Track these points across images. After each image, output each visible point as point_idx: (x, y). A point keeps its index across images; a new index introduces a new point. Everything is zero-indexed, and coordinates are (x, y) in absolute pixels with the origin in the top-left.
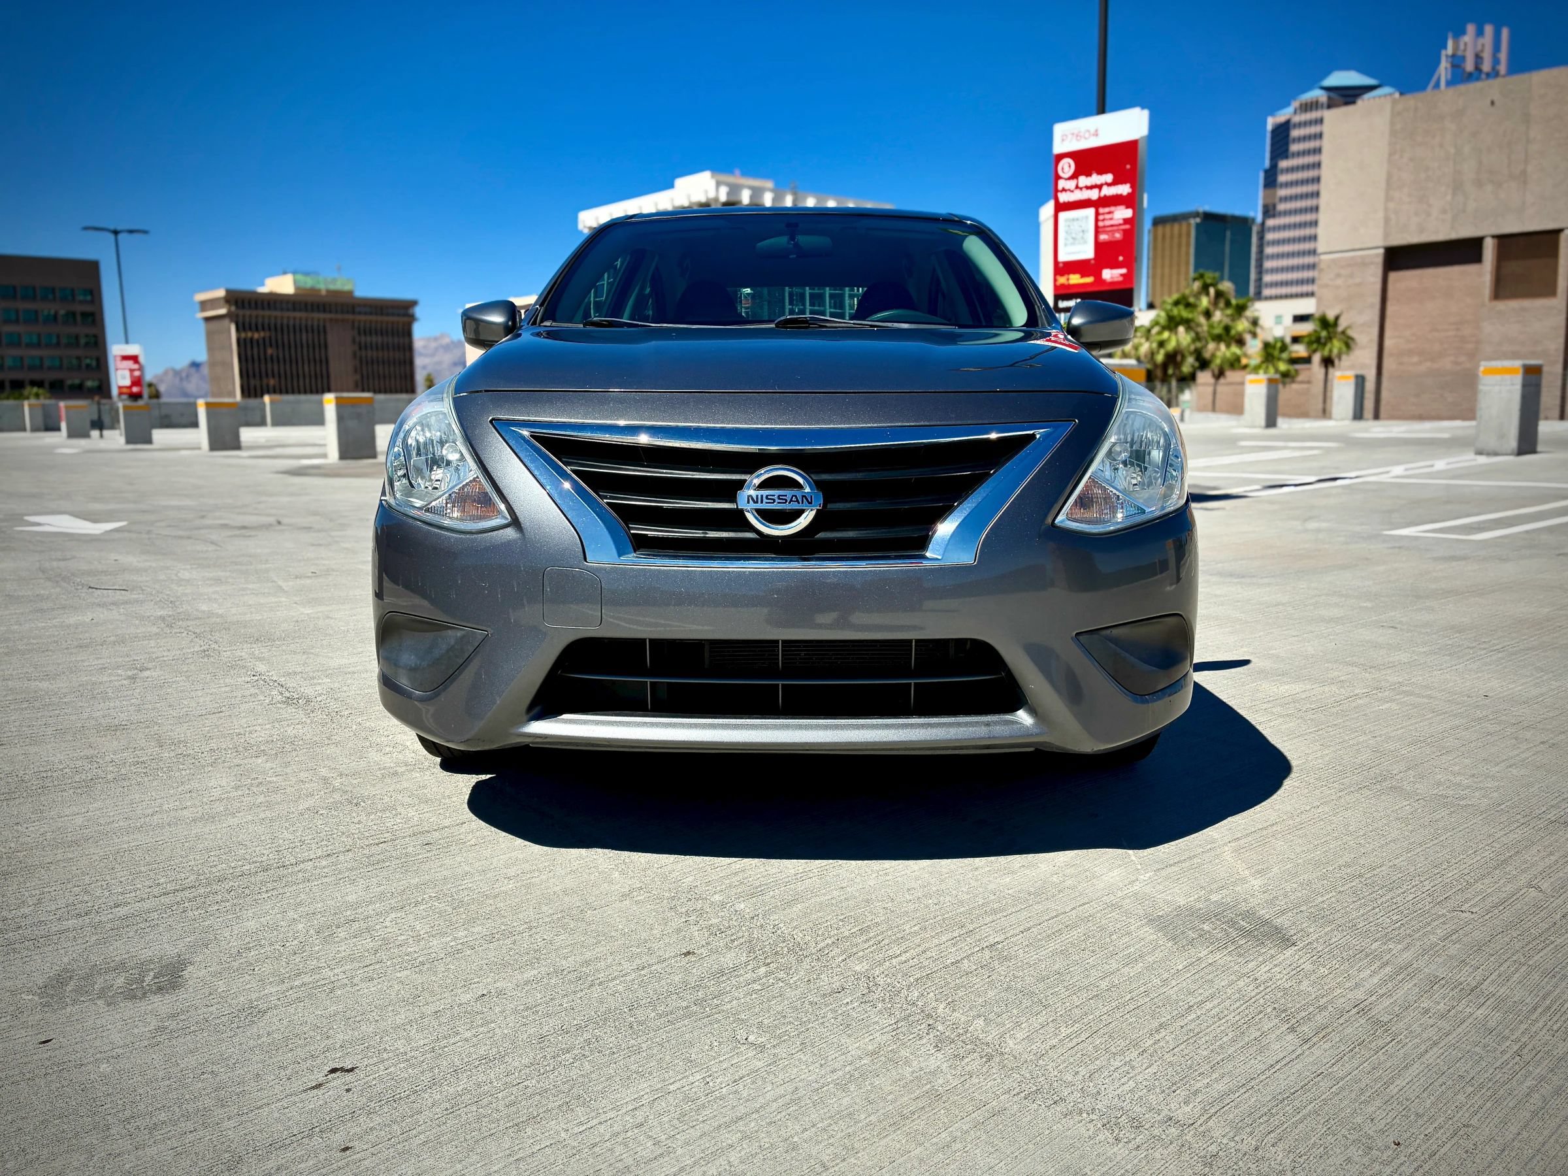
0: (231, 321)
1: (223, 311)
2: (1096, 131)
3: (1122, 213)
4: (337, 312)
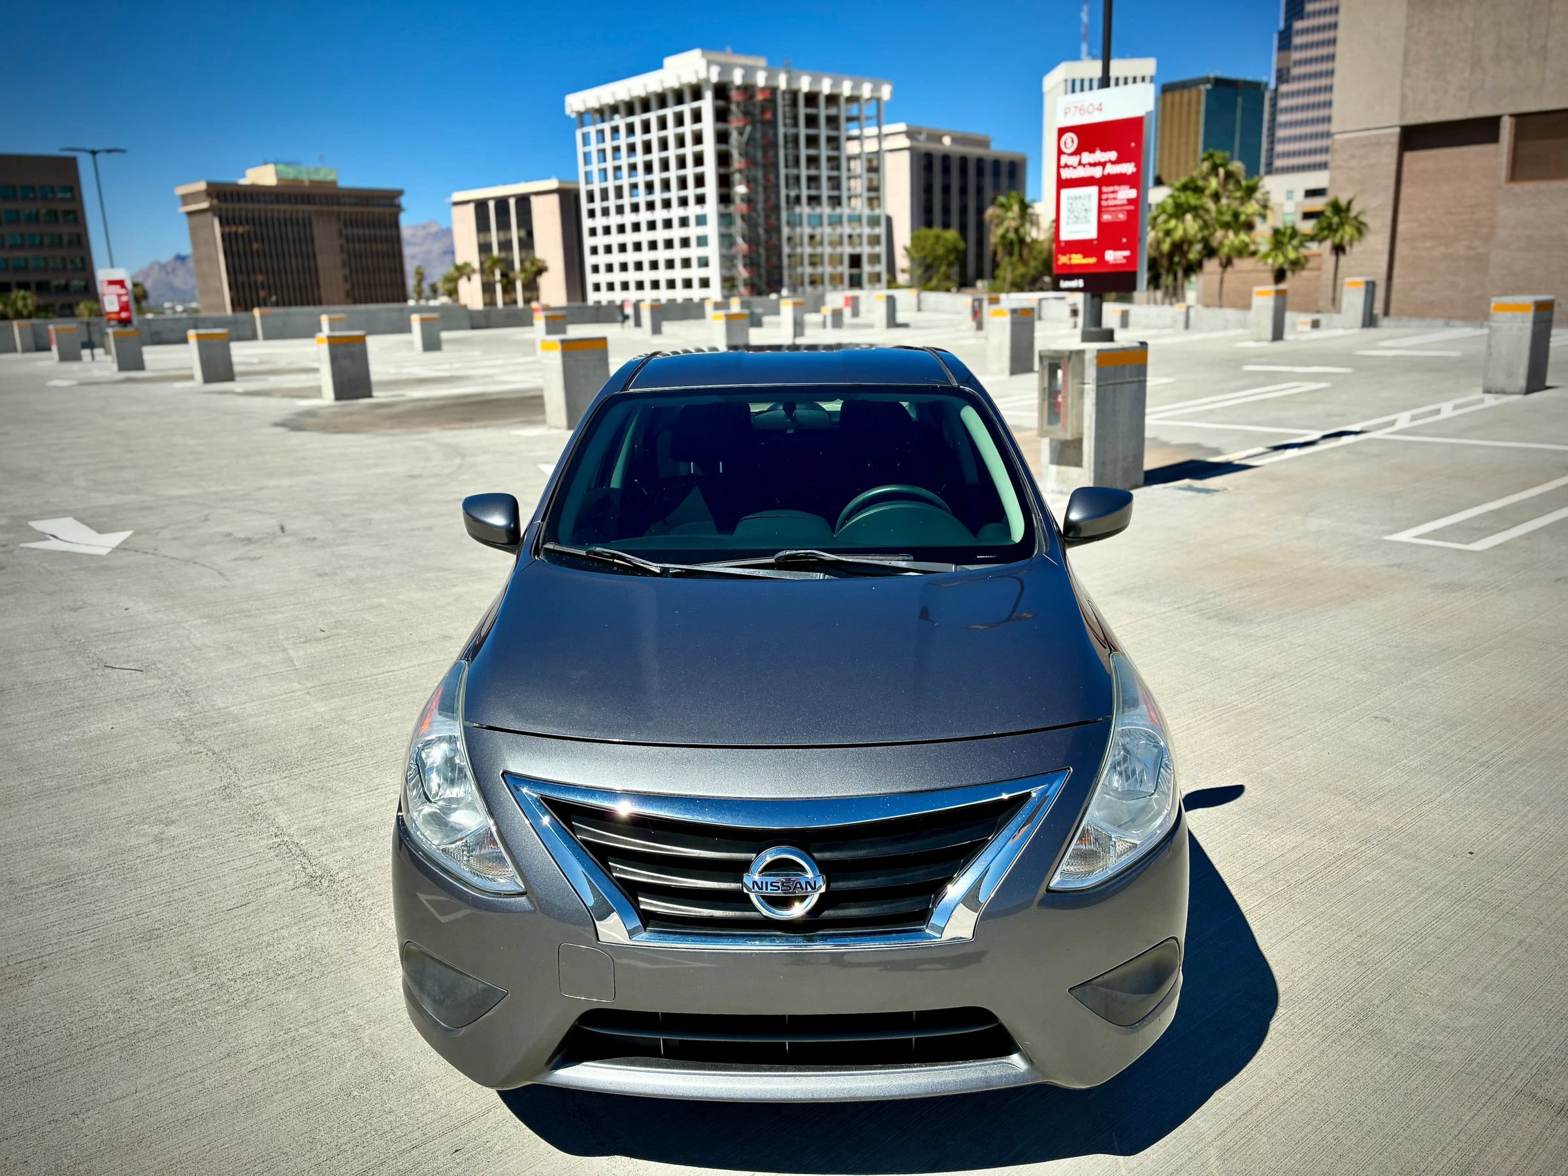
0: (215, 215)
1: (205, 205)
2: (1101, 105)
3: (1126, 193)
4: (321, 204)
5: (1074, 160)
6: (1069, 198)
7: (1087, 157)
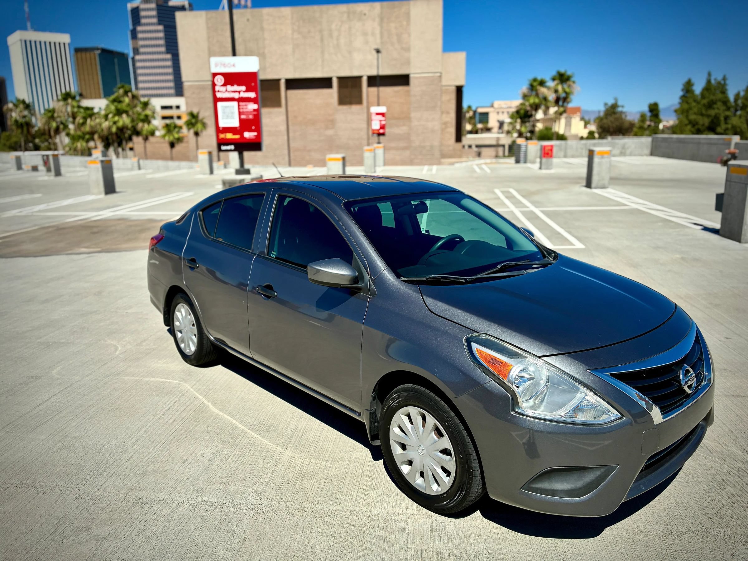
2: (234, 64)
3: (252, 106)
5: (223, 89)
6: (222, 107)
7: (229, 88)
